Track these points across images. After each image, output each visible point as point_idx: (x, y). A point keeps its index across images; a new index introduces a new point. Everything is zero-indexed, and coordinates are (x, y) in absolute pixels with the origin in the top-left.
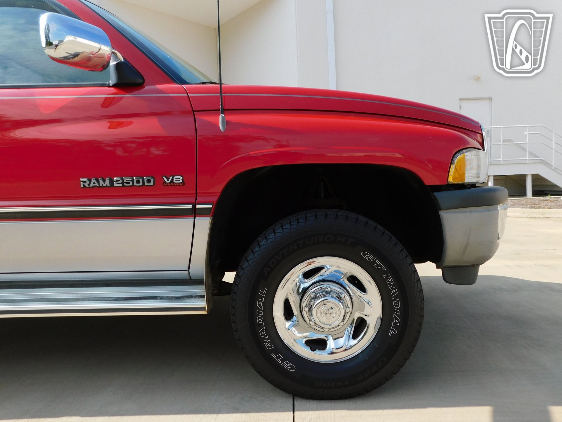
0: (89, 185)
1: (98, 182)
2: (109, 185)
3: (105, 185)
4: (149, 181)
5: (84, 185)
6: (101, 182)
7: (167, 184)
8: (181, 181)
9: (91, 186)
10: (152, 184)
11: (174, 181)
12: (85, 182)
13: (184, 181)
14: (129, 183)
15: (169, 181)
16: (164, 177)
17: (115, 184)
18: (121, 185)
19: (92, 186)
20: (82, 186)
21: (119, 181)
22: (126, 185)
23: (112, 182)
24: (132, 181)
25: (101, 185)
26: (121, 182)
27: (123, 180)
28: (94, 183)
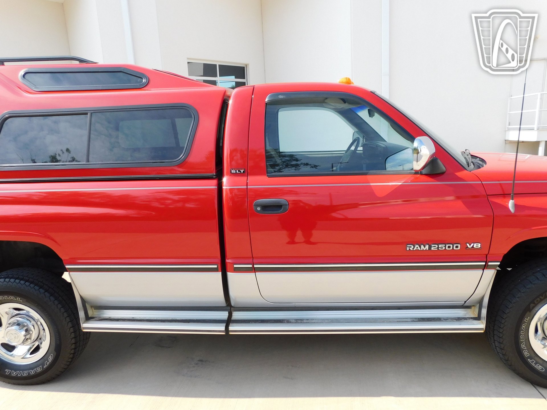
0: (413, 249)
1: (420, 247)
2: (427, 249)
3: (424, 249)
4: (457, 247)
5: (409, 249)
6: (422, 247)
7: (469, 249)
8: (479, 247)
9: (414, 249)
10: (459, 248)
11: (475, 246)
12: (411, 247)
13: (481, 247)
14: (442, 248)
15: (471, 247)
16: (468, 244)
17: (432, 249)
18: (437, 249)
19: (416, 250)
20: (408, 249)
21: (435, 246)
22: (440, 249)
23: (430, 247)
24: (445, 246)
25: (422, 249)
26: (437, 247)
27: (438, 246)
28: (417, 248)
